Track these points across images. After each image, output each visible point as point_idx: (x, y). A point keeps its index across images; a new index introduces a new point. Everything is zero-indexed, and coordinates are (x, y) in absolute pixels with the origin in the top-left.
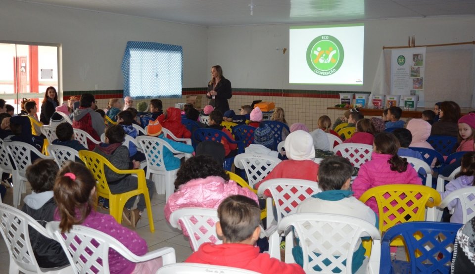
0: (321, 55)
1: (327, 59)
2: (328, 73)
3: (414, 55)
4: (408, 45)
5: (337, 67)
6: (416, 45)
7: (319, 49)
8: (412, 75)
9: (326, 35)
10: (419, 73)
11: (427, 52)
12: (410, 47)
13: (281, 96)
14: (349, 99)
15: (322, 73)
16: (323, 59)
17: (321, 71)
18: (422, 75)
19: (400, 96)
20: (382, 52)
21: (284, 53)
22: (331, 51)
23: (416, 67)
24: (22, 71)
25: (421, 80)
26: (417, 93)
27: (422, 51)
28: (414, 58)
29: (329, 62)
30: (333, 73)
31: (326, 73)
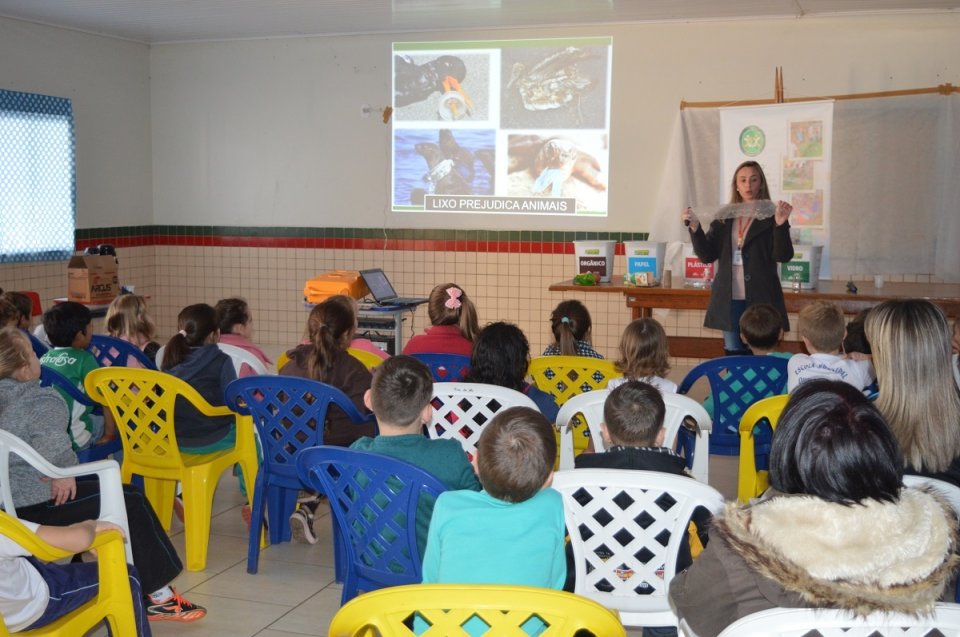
3: (795, 126)
8: (788, 185)
10: (811, 178)
11: (837, 114)
13: (380, 248)
14: (603, 259)
18: (821, 183)
20: (678, 114)
21: (386, 121)
23: (801, 161)
25: (819, 198)
26: (804, 237)
28: (794, 134)
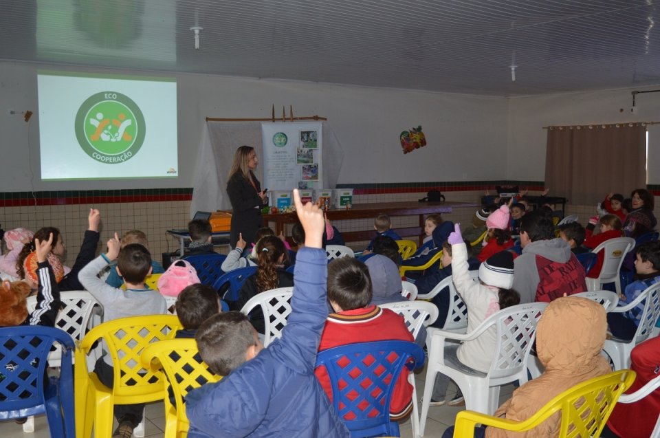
0: (103, 126)
1: (116, 135)
2: (118, 159)
3: (303, 133)
5: (135, 149)
7: (100, 116)
8: (299, 161)
9: (113, 93)
10: (312, 158)
11: (324, 129)
13: (34, 204)
15: (107, 159)
16: (107, 134)
17: (106, 156)
18: (316, 161)
21: (27, 120)
22: (122, 121)
23: (306, 150)
25: (316, 167)
26: (309, 186)
27: (315, 127)
28: (302, 138)
29: (119, 139)
30: (127, 159)
31: (114, 159)
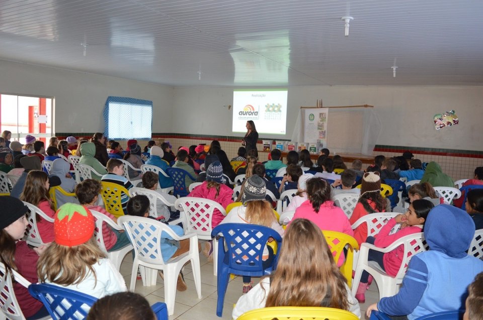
3: (320, 114)
4: (316, 106)
6: (323, 106)
8: (319, 129)
10: (323, 127)
11: (329, 112)
12: (318, 108)
14: (270, 145)
18: (325, 129)
19: (308, 144)
20: (300, 111)
21: (229, 109)
23: (321, 123)
24: (35, 117)
25: (325, 132)
26: (322, 142)
27: (325, 111)
28: (320, 116)
